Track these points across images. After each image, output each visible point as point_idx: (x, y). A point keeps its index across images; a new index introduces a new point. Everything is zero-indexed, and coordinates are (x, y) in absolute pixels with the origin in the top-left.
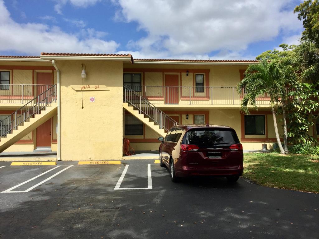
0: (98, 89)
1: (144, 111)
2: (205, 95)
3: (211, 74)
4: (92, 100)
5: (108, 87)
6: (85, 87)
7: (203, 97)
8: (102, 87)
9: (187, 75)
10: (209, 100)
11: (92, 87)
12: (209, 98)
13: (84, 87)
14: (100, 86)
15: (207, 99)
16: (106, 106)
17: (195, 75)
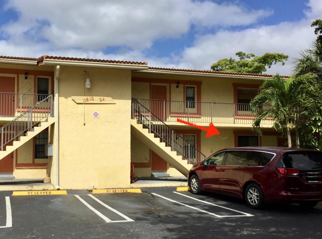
0: (102, 102)
1: (154, 130)
2: (196, 112)
3: (203, 87)
4: (96, 115)
5: (114, 100)
6: (89, 99)
7: (194, 114)
8: (108, 100)
9: (177, 87)
10: (200, 117)
11: (97, 99)
12: (200, 115)
13: (87, 100)
14: (106, 98)
15: (198, 116)
16: (111, 122)
17: (185, 87)
